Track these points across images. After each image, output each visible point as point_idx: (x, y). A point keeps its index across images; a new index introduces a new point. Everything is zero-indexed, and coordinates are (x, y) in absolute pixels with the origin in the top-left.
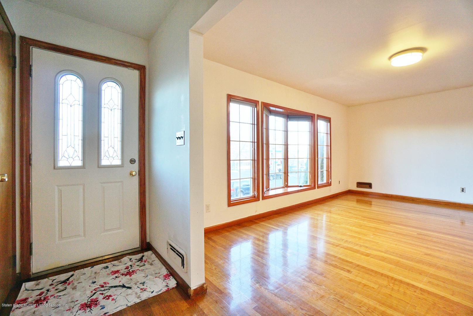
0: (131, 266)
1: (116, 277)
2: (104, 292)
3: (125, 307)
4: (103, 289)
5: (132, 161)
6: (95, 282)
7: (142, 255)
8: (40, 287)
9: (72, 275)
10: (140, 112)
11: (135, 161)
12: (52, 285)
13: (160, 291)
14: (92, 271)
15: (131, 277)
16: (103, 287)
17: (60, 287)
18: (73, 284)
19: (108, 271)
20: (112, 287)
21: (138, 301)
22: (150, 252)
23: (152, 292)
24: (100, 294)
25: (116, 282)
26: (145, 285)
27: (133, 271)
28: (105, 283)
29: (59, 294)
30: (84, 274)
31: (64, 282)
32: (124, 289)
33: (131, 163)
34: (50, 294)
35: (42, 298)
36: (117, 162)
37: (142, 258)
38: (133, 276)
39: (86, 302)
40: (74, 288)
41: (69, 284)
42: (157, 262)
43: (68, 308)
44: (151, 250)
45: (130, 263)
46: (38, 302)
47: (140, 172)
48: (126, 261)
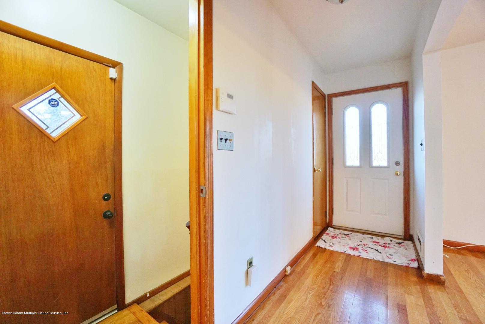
0: (389, 244)
1: (375, 245)
2: (364, 248)
3: (372, 259)
4: (364, 246)
5: (397, 164)
6: (361, 242)
7: (402, 241)
8: (335, 232)
9: (351, 234)
10: (404, 123)
11: (400, 164)
12: (340, 233)
13: (401, 264)
14: (362, 236)
15: (385, 249)
16: (365, 245)
17: (344, 236)
18: (350, 238)
19: (372, 240)
20: (370, 248)
21: (382, 260)
22: (410, 242)
23: (394, 262)
24: (361, 247)
25: (374, 247)
26: (392, 256)
27: (388, 247)
28: (367, 244)
29: (342, 238)
30: (358, 236)
31: (346, 235)
32: (377, 252)
33: (397, 165)
34: (338, 236)
35: (335, 237)
36: (385, 164)
37: (401, 243)
38: (387, 249)
39: (353, 247)
40: (350, 239)
41: (348, 236)
42: (412, 249)
43: (344, 245)
44: (412, 241)
45: (390, 242)
46: (333, 237)
47: (404, 172)
48: (387, 240)
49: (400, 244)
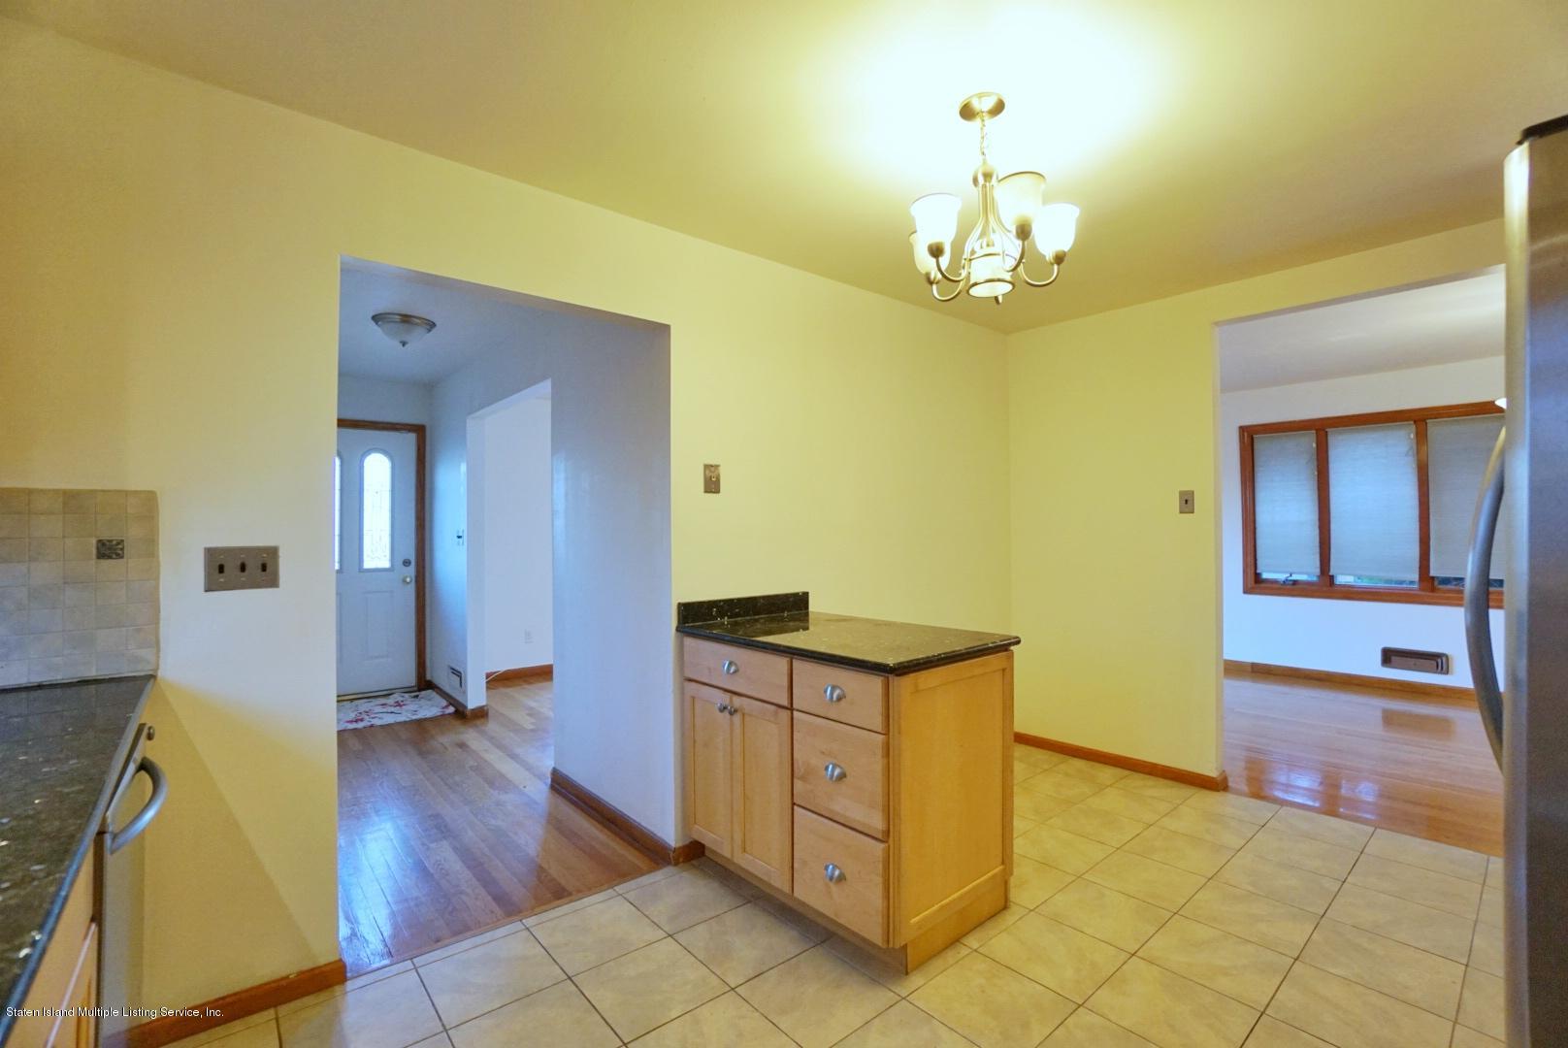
0: (403, 700)
1: (384, 707)
2: (370, 715)
5: (407, 563)
7: (421, 692)
11: (410, 563)
13: (434, 714)
15: (402, 707)
19: (376, 703)
20: (378, 713)
22: (431, 690)
23: (424, 715)
24: (366, 715)
25: (385, 710)
26: (417, 711)
27: (404, 704)
32: (392, 713)
33: (405, 566)
36: (386, 564)
37: (419, 695)
38: (404, 707)
39: (352, 720)
42: (439, 695)
47: (417, 577)
48: (397, 697)
49: (417, 696)
